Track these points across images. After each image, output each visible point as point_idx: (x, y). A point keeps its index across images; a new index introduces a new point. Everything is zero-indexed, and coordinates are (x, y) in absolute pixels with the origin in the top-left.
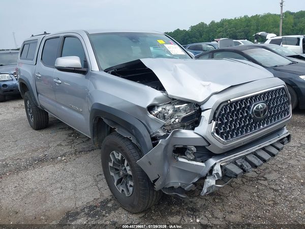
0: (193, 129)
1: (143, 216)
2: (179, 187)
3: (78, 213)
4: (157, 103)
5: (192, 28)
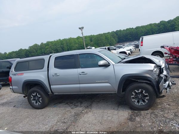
5: (30, 47)
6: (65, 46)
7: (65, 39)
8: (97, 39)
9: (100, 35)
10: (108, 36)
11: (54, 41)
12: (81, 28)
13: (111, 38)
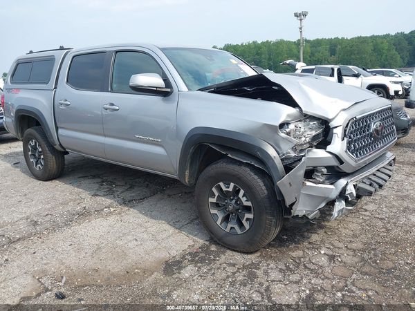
0: (325, 148)
1: (260, 256)
2: (304, 215)
3: (178, 262)
4: (289, 120)
6: (265, 59)
7: (267, 41)
8: (348, 48)
9: (361, 40)
10: (382, 43)
11: (242, 45)
12: (300, 16)
13: (389, 50)
